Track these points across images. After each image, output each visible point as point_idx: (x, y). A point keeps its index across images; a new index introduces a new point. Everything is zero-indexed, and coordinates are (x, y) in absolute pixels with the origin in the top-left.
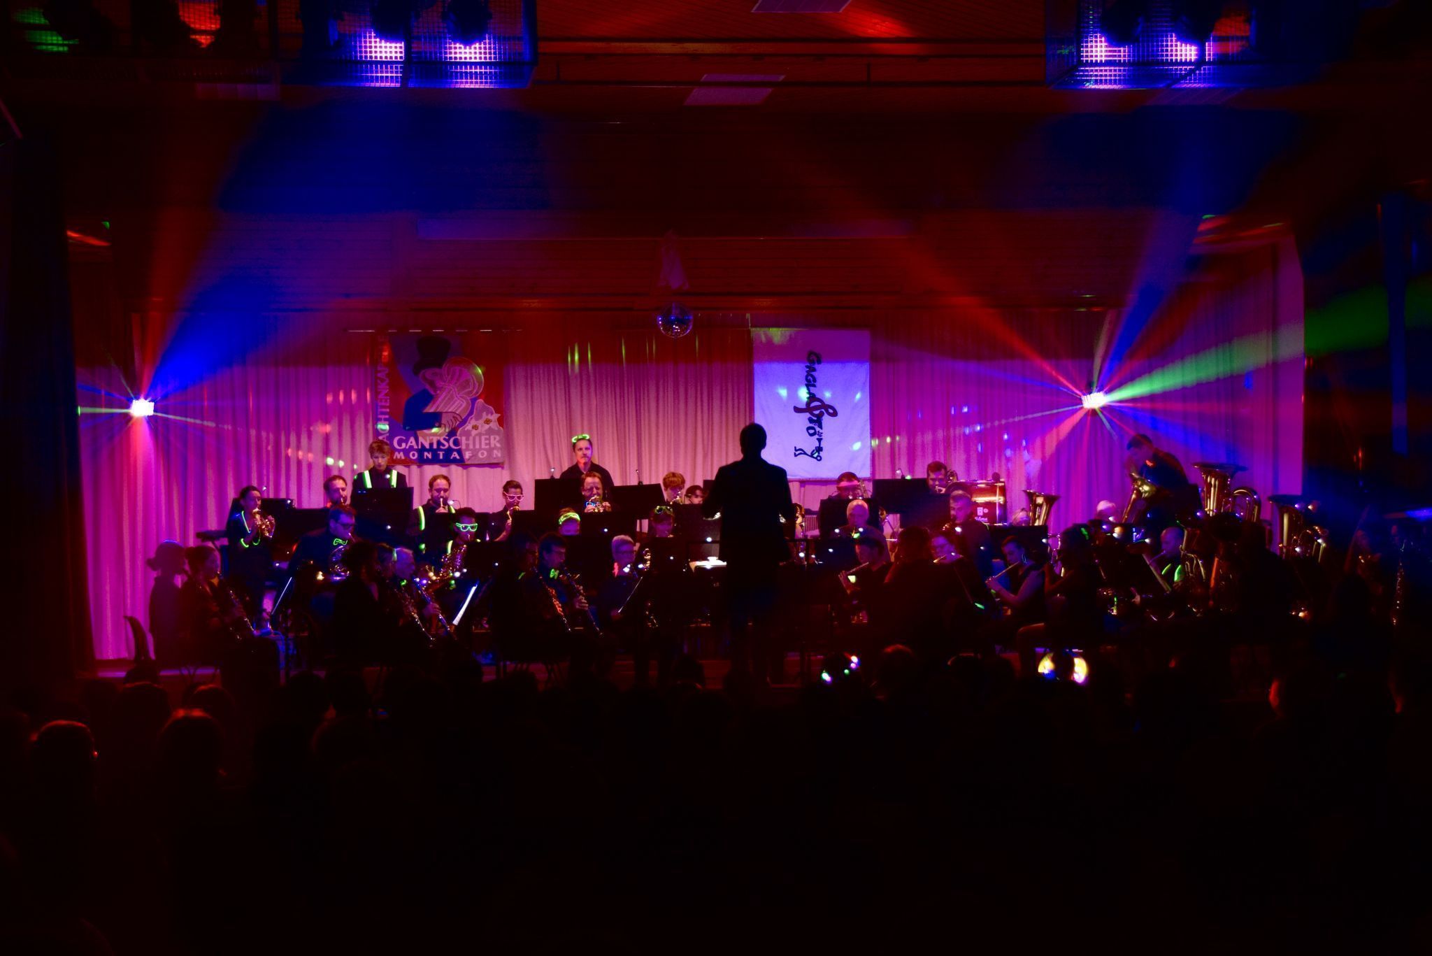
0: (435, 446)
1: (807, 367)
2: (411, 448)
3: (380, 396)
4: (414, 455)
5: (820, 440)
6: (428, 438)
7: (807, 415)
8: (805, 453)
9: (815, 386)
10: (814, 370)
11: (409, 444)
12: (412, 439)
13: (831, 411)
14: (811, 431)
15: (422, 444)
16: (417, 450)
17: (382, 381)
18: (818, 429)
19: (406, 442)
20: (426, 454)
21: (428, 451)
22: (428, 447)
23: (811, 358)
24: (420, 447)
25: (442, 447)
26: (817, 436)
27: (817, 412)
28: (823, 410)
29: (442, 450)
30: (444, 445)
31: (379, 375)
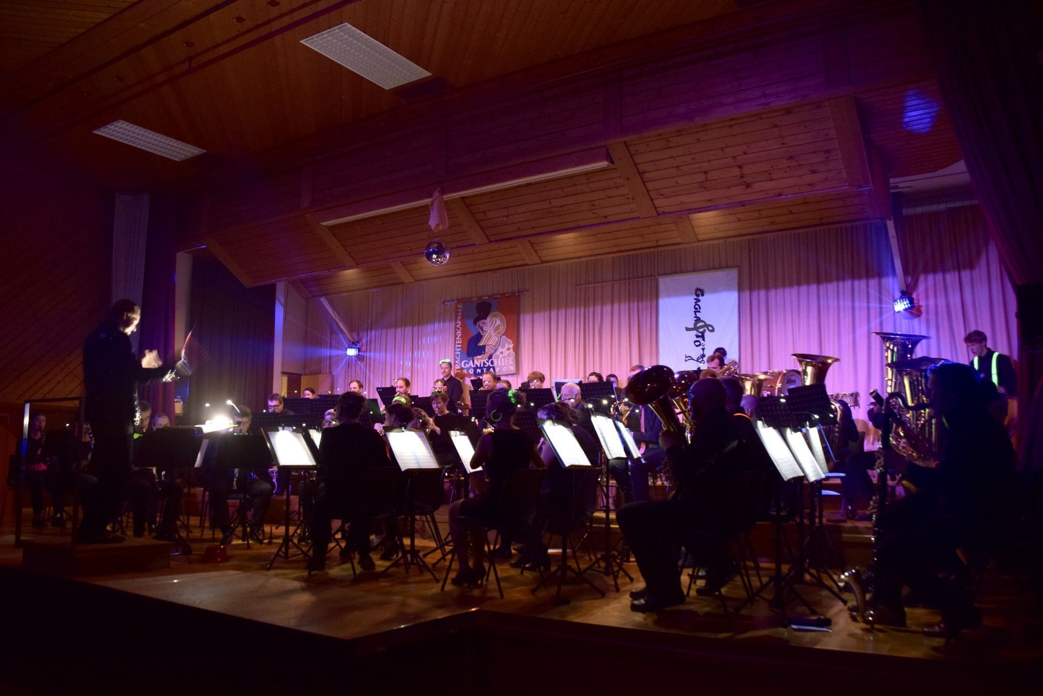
0: (482, 366)
1: (695, 299)
2: (471, 367)
3: (457, 338)
4: (472, 371)
5: (703, 349)
6: (479, 361)
7: (695, 332)
8: (693, 359)
9: (699, 312)
10: (699, 301)
11: (469, 365)
12: (471, 362)
13: (710, 328)
14: (697, 343)
15: (476, 365)
16: (474, 368)
17: (459, 329)
18: (702, 342)
19: (468, 363)
20: (478, 370)
21: (479, 368)
22: (479, 366)
23: (697, 293)
24: (475, 366)
25: (485, 366)
26: (701, 347)
27: (701, 330)
28: (705, 328)
29: (485, 367)
30: (486, 365)
31: (457, 326)
